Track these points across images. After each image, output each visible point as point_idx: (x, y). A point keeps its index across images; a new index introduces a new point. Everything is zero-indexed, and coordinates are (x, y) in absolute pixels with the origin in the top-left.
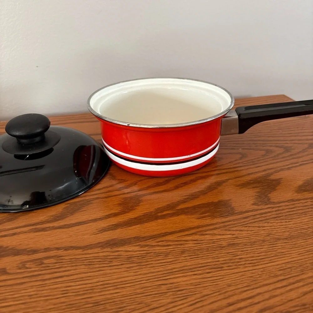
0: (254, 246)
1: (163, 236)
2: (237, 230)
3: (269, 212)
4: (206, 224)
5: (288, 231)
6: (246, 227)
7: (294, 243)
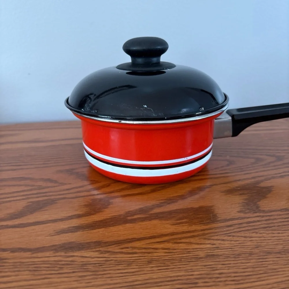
0: (237, 259)
1: (130, 242)
2: (219, 240)
3: (258, 221)
4: (183, 231)
5: (282, 244)
6: (230, 236)
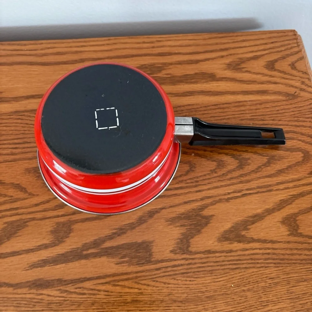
1: (82, 282)
2: (145, 285)
3: (182, 265)
6: (154, 281)
7: (185, 308)
